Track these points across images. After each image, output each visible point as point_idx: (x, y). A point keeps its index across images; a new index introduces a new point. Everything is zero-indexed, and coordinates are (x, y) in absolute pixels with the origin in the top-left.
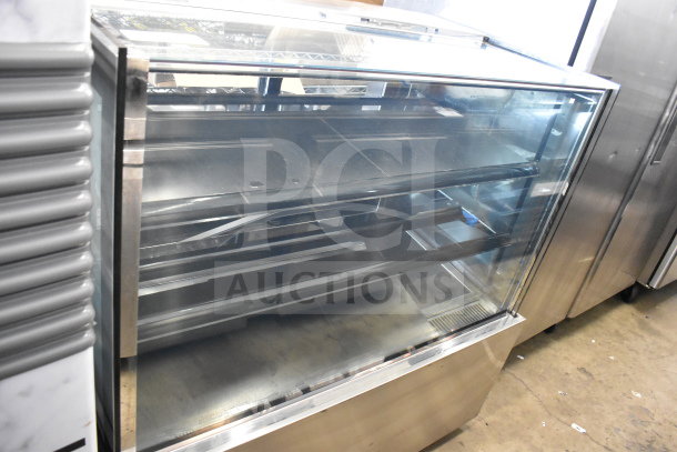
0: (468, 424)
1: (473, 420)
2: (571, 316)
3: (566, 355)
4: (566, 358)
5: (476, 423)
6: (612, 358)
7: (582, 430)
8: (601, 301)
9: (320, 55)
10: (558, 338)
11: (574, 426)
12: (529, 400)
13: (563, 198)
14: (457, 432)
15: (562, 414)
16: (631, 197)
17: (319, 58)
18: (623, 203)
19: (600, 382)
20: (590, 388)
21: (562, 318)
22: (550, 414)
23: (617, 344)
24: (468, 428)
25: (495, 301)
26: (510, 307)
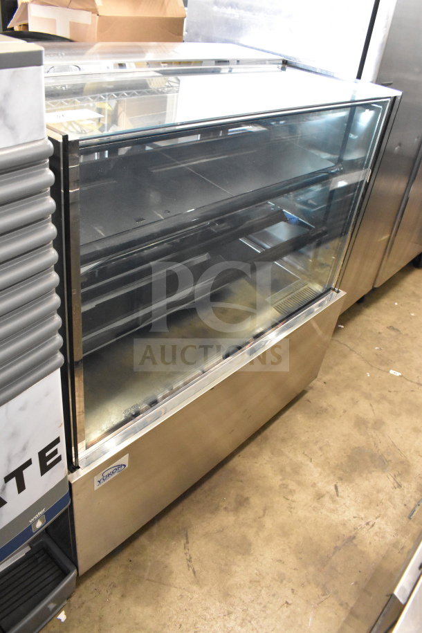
0: (310, 385)
1: (314, 382)
2: (376, 286)
3: (377, 318)
4: (376, 321)
5: (317, 383)
6: (413, 314)
7: (398, 374)
8: (398, 270)
9: (134, 91)
10: (367, 306)
11: (392, 372)
12: (354, 358)
13: (367, 184)
14: (303, 393)
15: (381, 364)
16: (414, 178)
17: (134, 95)
18: (409, 185)
19: (407, 335)
20: (399, 341)
21: (370, 288)
22: (372, 366)
23: (415, 303)
24: (311, 388)
25: (321, 283)
26: (333, 286)
